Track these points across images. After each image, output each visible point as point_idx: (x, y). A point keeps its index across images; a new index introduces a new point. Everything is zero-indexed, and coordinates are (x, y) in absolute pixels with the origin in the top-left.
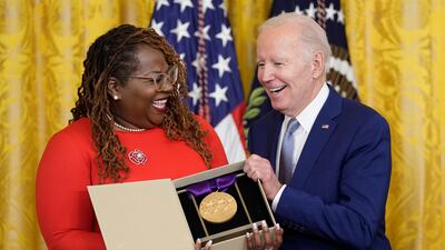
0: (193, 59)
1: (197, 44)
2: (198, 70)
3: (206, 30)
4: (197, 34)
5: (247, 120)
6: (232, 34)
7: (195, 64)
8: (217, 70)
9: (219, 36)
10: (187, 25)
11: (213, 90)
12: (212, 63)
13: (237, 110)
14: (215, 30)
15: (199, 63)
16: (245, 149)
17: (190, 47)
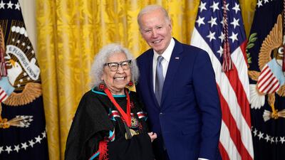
0: (221, 20)
1: (223, 13)
2: (224, 25)
3: (227, 6)
4: (223, 8)
5: (248, 49)
6: (240, 7)
7: (222, 22)
8: (233, 25)
9: (234, 8)
10: (218, 4)
11: (231, 35)
12: (230, 22)
13: (243, 45)
14: (231, 6)
15: (224, 22)
16: (247, 64)
17: (219, 14)
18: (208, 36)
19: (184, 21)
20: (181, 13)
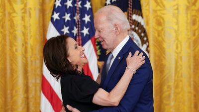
0: (74, 16)
1: (76, 10)
2: (76, 21)
3: (80, 3)
4: (76, 5)
5: (98, 42)
6: (91, 5)
7: (75, 18)
8: (85, 21)
9: (85, 6)
10: (71, 1)
11: (83, 30)
12: (82, 18)
13: (93, 38)
14: (84, 3)
15: (77, 18)
16: (97, 55)
17: (73, 11)
18: (62, 30)
19: (41, 15)
20: (38, 7)
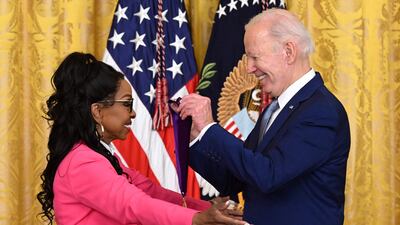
0: (154, 39)
1: (157, 26)
2: (158, 47)
3: (164, 14)
4: (156, 17)
5: (200, 90)
6: (187, 17)
7: (155, 42)
8: (174, 48)
9: (176, 18)
10: (148, 9)
11: (171, 66)
12: (170, 42)
13: (191, 83)
14: (172, 14)
15: (158, 42)
17: (150, 28)
18: (130, 66)
19: (92, 36)
